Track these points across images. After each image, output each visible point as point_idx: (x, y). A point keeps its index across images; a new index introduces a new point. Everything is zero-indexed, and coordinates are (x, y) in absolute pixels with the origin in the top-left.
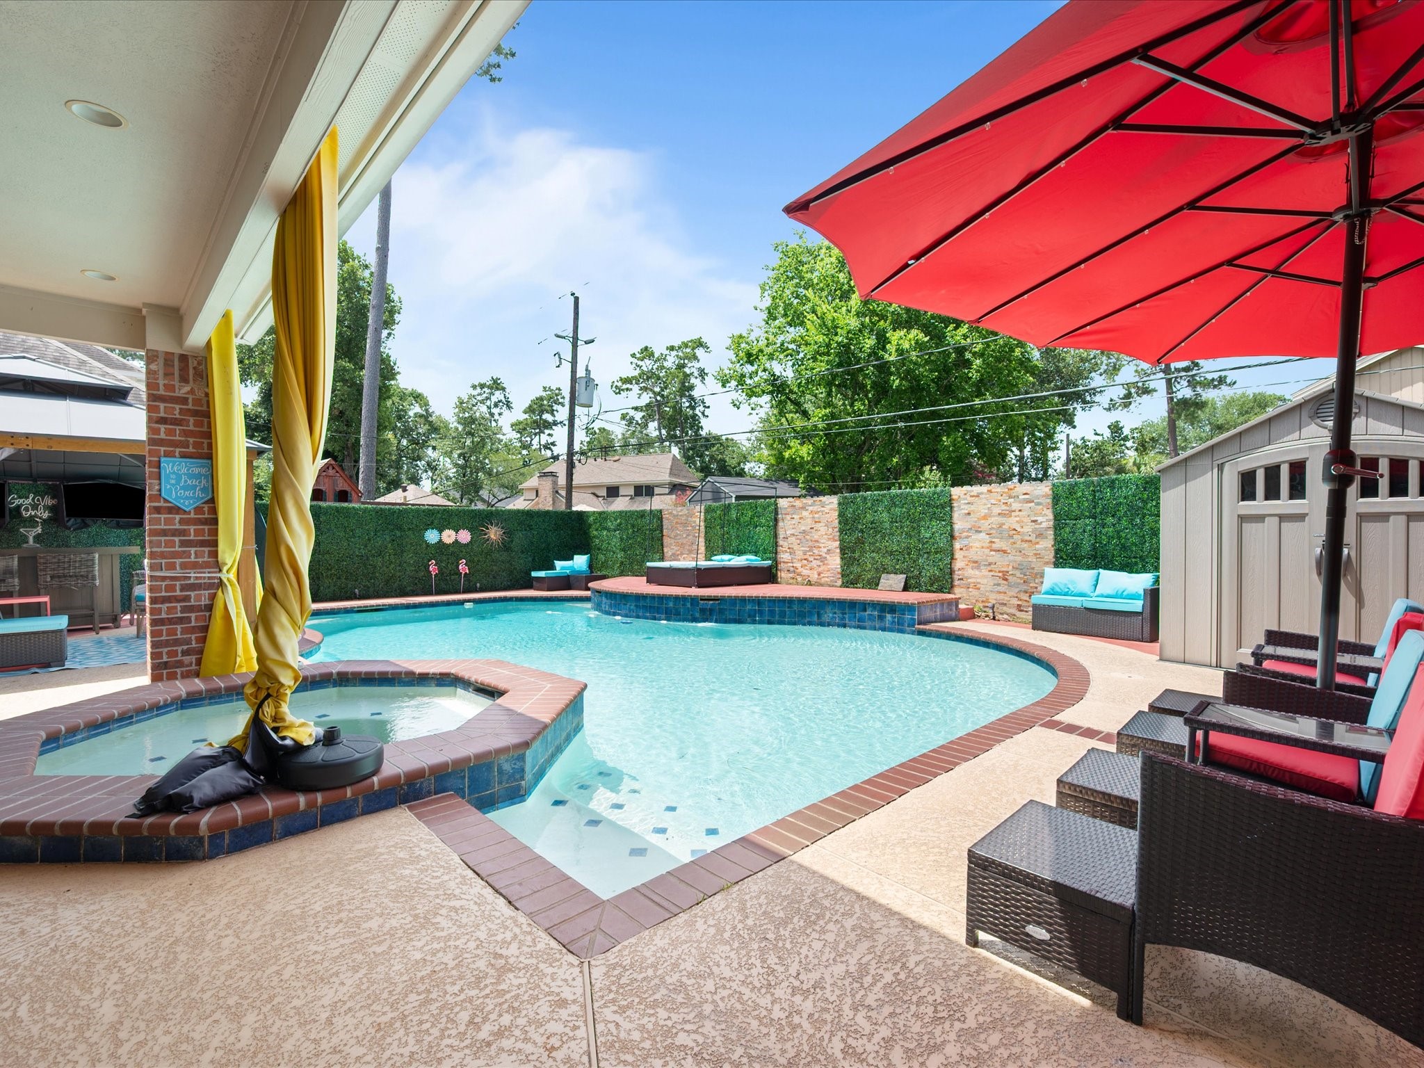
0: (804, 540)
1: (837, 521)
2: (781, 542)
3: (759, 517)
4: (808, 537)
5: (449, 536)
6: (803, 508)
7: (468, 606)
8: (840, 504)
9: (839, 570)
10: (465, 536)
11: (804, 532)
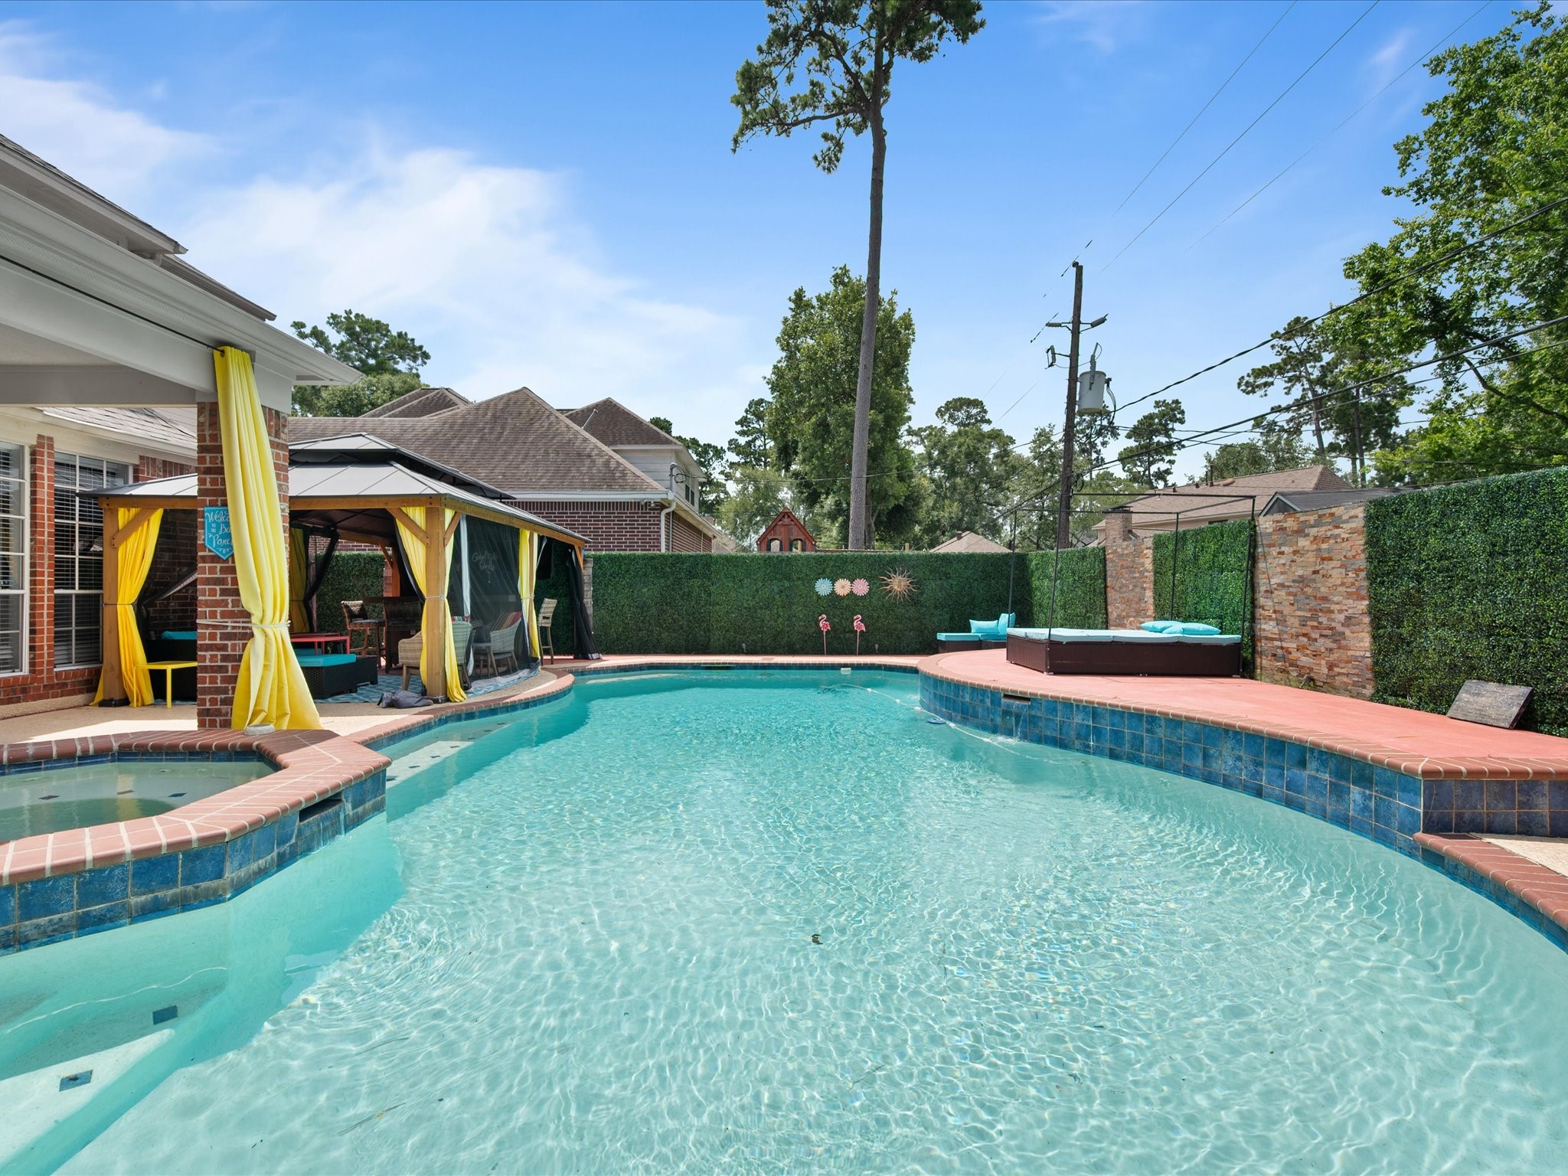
0: (1301, 597)
1: (1363, 556)
2: (1261, 600)
3: (1225, 553)
4: (1308, 590)
5: (843, 587)
6: (1300, 532)
7: (845, 671)
8: (1369, 518)
9: (1369, 661)
10: (861, 587)
11: (1302, 580)
